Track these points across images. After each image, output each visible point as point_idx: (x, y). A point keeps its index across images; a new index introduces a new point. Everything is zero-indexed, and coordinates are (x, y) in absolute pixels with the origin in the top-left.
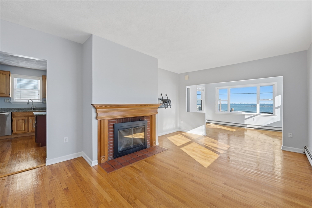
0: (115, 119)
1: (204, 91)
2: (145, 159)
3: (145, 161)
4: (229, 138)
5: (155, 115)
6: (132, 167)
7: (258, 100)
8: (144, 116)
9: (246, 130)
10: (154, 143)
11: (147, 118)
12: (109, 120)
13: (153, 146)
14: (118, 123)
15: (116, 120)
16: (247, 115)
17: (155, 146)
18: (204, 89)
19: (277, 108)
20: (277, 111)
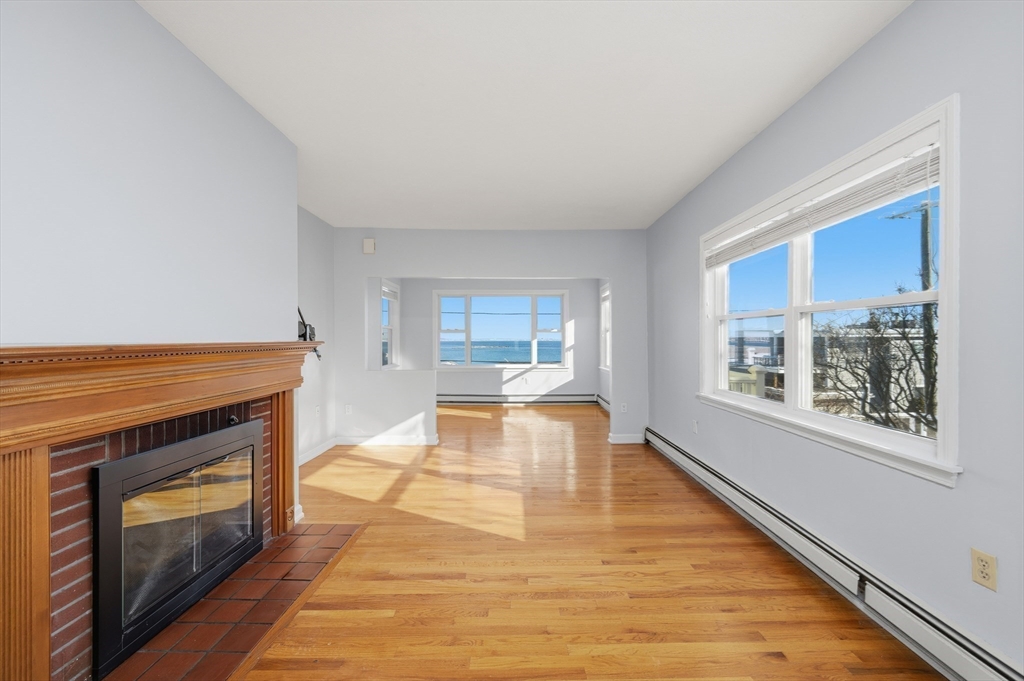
0: (101, 437)
1: (396, 298)
2: (299, 601)
3: (308, 606)
4: (469, 440)
5: (291, 390)
6: (263, 665)
7: (535, 330)
8: (247, 404)
9: (507, 409)
10: (289, 514)
11: (259, 410)
12: (55, 448)
13: (285, 530)
14: (116, 456)
15: (106, 442)
16: (509, 370)
17: (294, 529)
18: (398, 291)
19: (569, 349)
20: (569, 358)
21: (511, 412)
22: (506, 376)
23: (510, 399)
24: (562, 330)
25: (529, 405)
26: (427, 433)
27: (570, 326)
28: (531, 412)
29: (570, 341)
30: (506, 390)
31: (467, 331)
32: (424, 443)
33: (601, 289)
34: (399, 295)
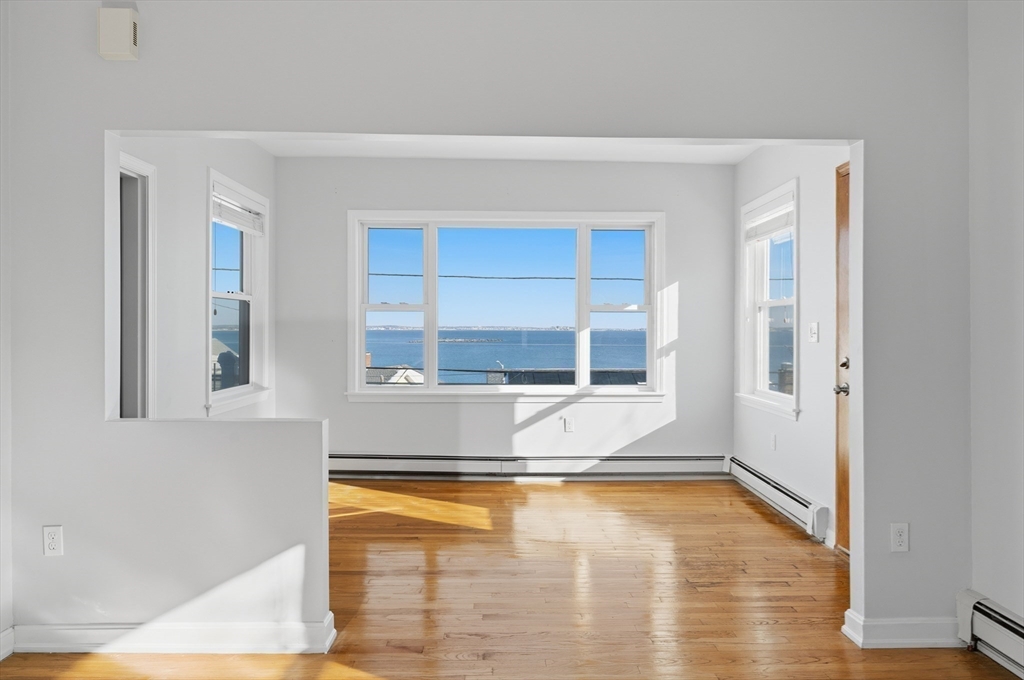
7: (583, 311)
9: (524, 491)
16: (529, 399)
18: (266, 211)
19: (664, 352)
20: (664, 371)
21: (533, 497)
22: (522, 411)
23: (533, 467)
24: (649, 304)
25: (572, 479)
26: (307, 618)
27: (668, 298)
28: (580, 497)
29: (666, 330)
30: (522, 444)
31: (429, 305)
32: (299, 646)
33: (744, 210)
34: (267, 221)
